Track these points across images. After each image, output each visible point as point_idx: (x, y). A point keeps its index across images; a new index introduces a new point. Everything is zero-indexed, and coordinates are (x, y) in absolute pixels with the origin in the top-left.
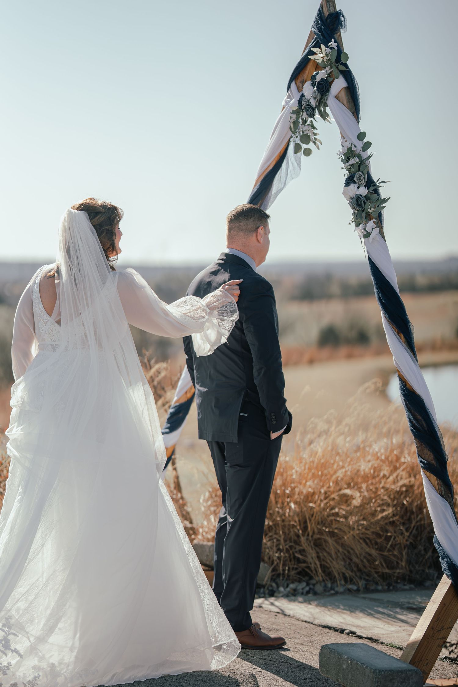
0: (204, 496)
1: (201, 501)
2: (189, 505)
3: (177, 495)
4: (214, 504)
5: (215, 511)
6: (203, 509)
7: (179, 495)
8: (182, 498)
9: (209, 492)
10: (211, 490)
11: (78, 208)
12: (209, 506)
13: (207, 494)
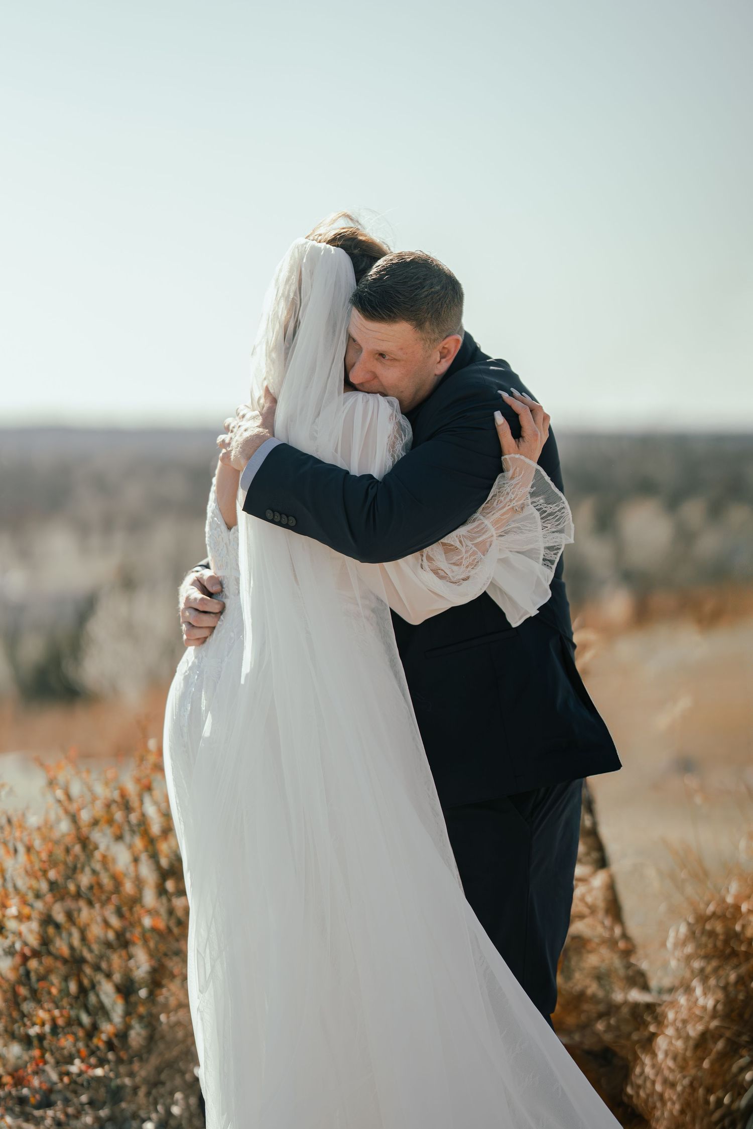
0: (677, 931)
1: (670, 944)
2: (640, 952)
3: (612, 929)
4: (702, 952)
5: (702, 970)
6: (673, 963)
7: (618, 931)
8: (625, 936)
9: (689, 924)
10: (691, 920)
11: (332, 242)
12: (689, 958)
13: (683, 929)
